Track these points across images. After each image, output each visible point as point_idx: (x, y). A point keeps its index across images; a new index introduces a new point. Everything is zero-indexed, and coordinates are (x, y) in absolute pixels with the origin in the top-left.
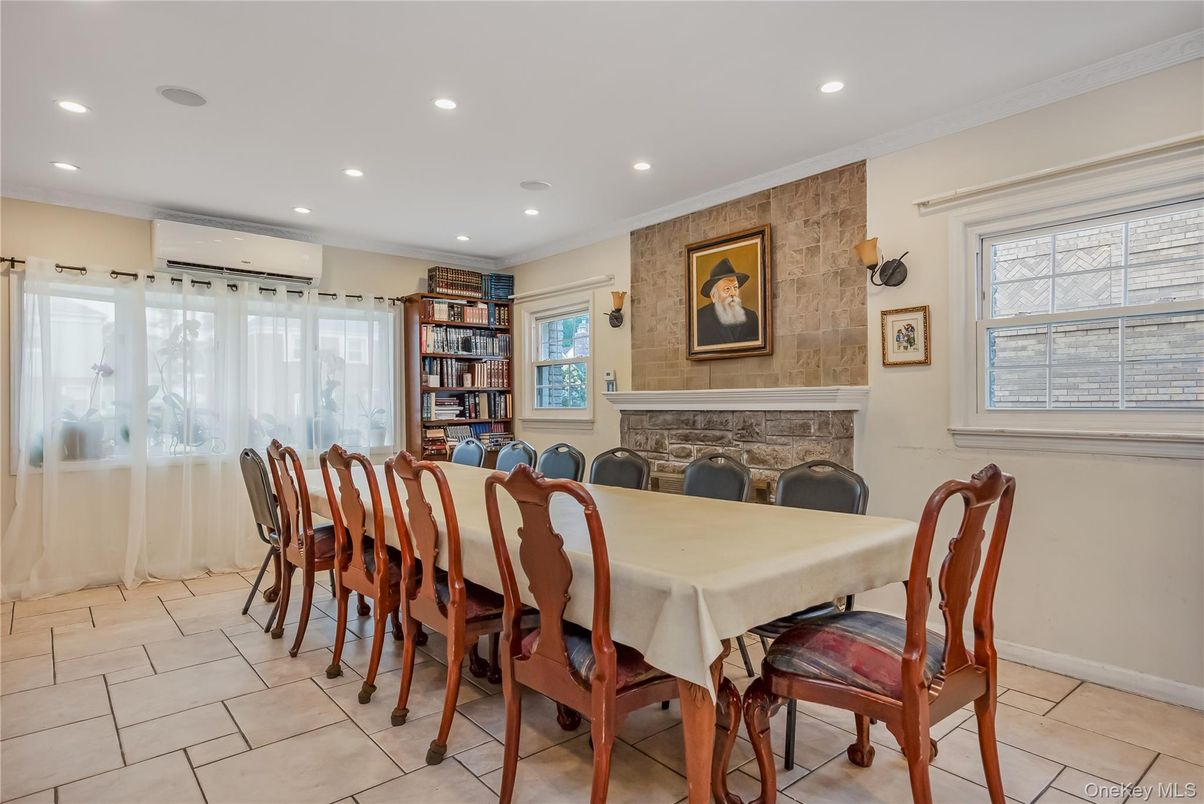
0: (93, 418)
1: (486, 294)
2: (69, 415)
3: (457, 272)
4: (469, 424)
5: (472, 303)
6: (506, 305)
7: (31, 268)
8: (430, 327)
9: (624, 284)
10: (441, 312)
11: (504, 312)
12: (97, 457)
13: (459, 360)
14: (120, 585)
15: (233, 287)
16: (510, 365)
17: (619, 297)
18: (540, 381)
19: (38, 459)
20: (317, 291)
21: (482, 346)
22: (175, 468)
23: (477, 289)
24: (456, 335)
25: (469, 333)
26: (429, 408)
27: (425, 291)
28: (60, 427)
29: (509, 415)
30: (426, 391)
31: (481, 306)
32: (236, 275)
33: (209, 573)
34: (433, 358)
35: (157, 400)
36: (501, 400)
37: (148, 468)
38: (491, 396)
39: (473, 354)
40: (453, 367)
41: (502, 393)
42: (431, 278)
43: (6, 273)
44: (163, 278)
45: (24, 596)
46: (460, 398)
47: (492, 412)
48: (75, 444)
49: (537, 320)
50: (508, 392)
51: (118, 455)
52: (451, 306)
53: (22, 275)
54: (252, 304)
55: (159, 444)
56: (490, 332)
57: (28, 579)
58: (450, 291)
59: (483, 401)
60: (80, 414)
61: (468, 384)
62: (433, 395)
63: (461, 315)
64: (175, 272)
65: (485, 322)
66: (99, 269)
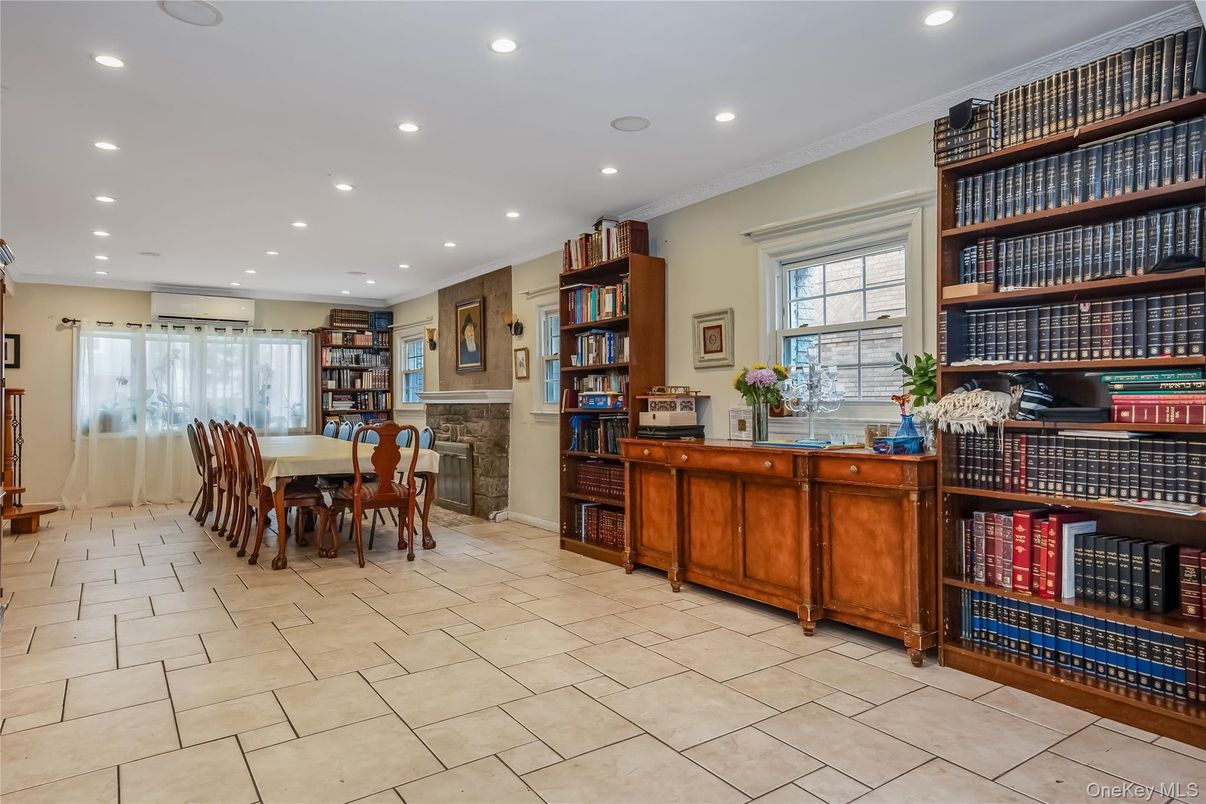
0: (118, 408)
1: (371, 325)
2: (103, 407)
3: (349, 311)
4: (361, 413)
5: (361, 332)
6: (389, 332)
7: (84, 324)
8: (328, 349)
9: (435, 325)
10: (337, 338)
11: (386, 338)
12: (118, 431)
13: (352, 369)
14: (130, 505)
15: (199, 328)
16: (391, 373)
17: (431, 332)
18: (408, 384)
19: (86, 432)
20: (252, 329)
21: (368, 360)
22: (162, 438)
23: (363, 322)
24: (350, 354)
25: (361, 352)
26: (327, 402)
27: (327, 326)
28: (98, 413)
29: (389, 407)
30: (326, 391)
31: (367, 333)
32: (199, 323)
33: (182, 502)
34: (332, 369)
35: (154, 398)
36: (383, 398)
37: (146, 439)
38: (375, 393)
39: (362, 365)
40: (347, 375)
41: (385, 392)
42: (332, 317)
43: (71, 327)
44: (157, 326)
45: (79, 506)
46: (354, 395)
47: (376, 404)
48: (106, 423)
49: (406, 342)
50: (388, 391)
51: (131, 431)
52: (345, 335)
53: (79, 328)
54: (209, 338)
55: (155, 424)
56: (374, 351)
57: (80, 499)
58: (343, 325)
59: (369, 397)
60: (109, 406)
61: (358, 386)
62: (330, 394)
63: (353, 340)
64: (164, 321)
65: (371, 344)
66: (120, 323)
